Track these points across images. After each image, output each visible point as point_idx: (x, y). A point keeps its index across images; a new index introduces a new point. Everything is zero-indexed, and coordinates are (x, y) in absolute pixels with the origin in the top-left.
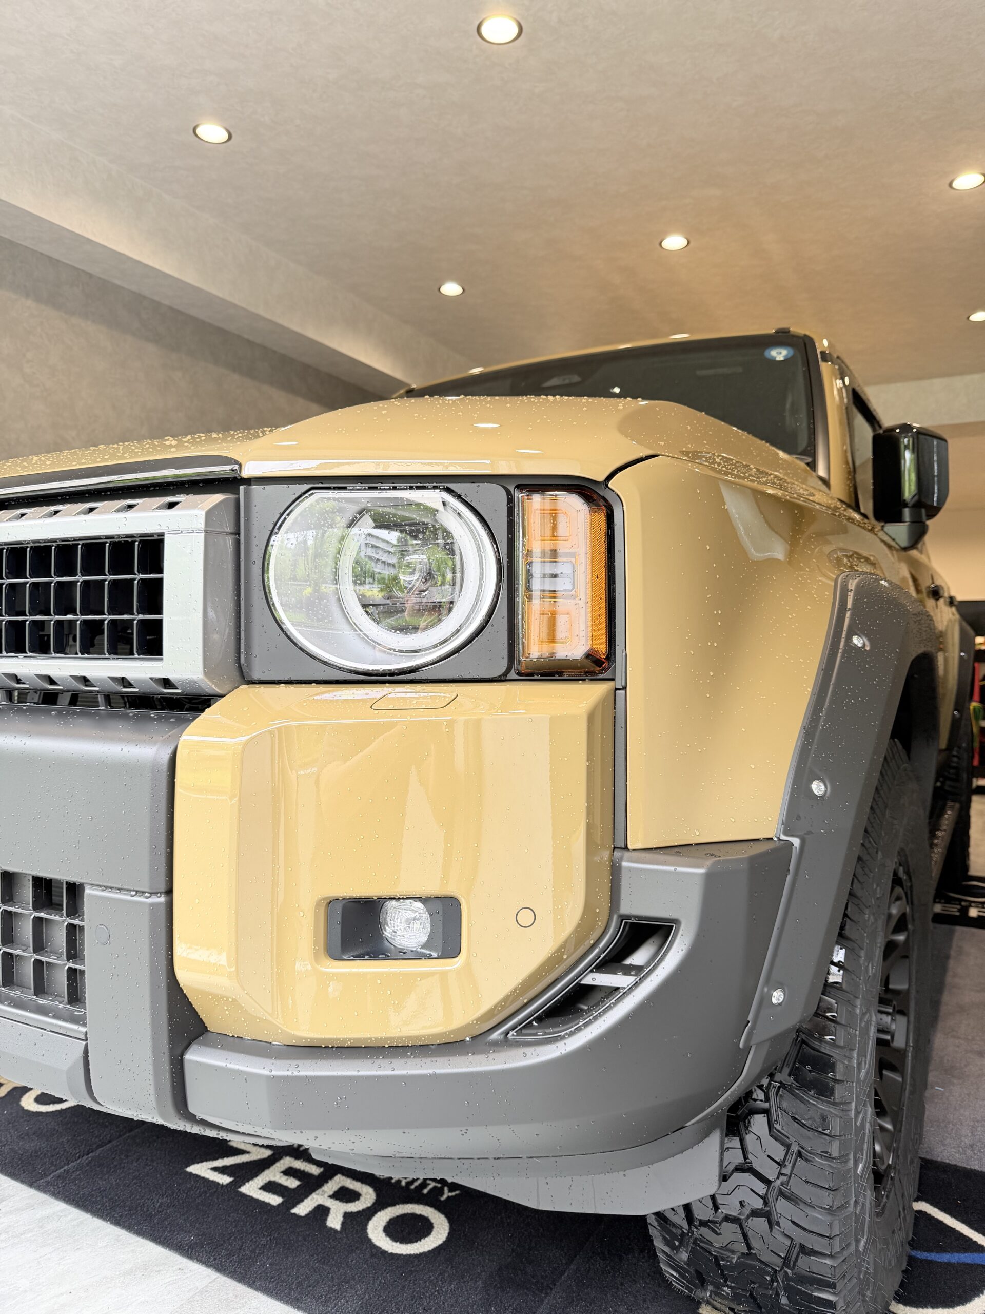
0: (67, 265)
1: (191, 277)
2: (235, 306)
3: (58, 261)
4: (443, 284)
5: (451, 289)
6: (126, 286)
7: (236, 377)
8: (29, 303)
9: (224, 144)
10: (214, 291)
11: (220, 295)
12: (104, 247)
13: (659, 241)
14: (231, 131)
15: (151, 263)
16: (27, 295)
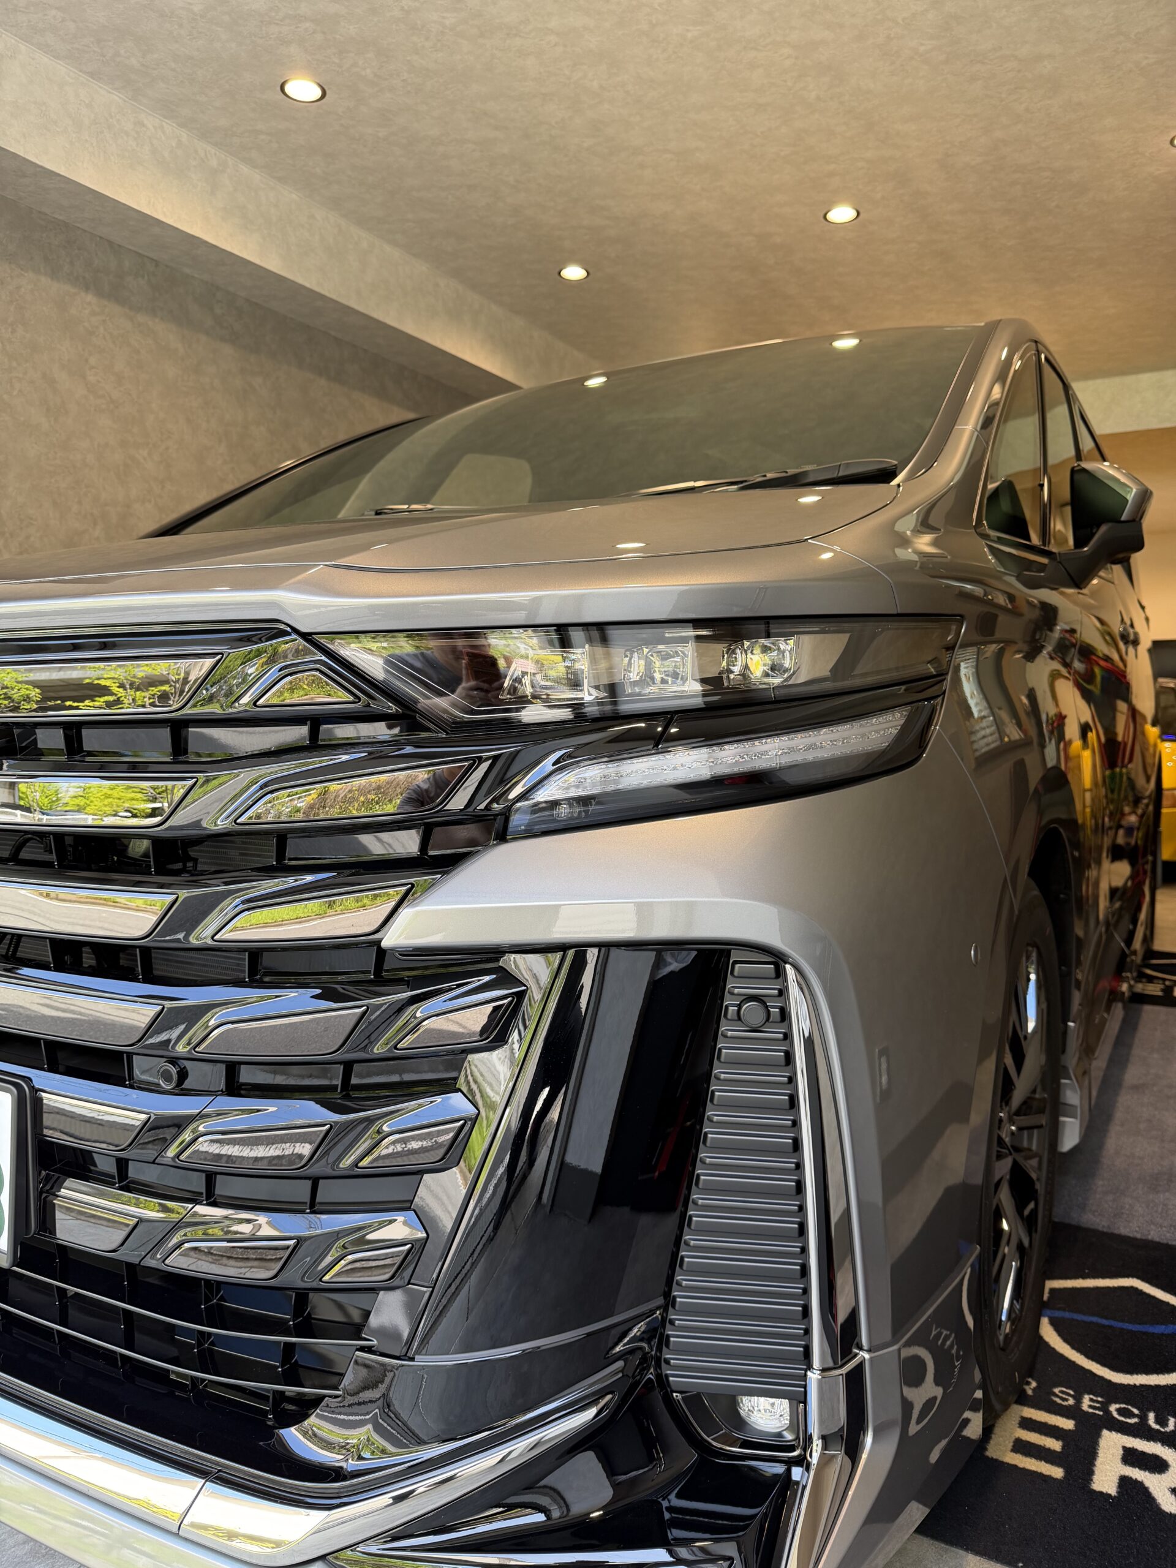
0: (130, 250)
1: (273, 263)
2: (322, 297)
3: (119, 246)
4: (565, 268)
5: (574, 273)
6: (196, 276)
7: (323, 382)
8: (90, 298)
9: (316, 103)
10: (300, 280)
11: (307, 285)
12: (177, 229)
13: (824, 212)
14: (326, 87)
15: (229, 249)
16: (87, 289)
